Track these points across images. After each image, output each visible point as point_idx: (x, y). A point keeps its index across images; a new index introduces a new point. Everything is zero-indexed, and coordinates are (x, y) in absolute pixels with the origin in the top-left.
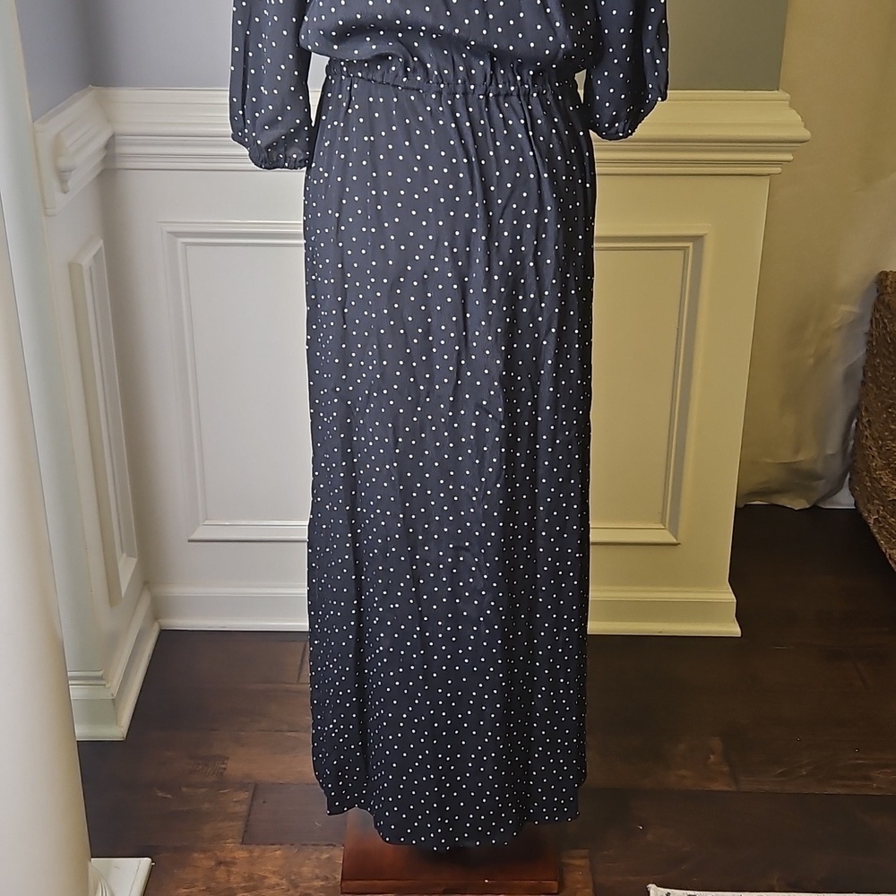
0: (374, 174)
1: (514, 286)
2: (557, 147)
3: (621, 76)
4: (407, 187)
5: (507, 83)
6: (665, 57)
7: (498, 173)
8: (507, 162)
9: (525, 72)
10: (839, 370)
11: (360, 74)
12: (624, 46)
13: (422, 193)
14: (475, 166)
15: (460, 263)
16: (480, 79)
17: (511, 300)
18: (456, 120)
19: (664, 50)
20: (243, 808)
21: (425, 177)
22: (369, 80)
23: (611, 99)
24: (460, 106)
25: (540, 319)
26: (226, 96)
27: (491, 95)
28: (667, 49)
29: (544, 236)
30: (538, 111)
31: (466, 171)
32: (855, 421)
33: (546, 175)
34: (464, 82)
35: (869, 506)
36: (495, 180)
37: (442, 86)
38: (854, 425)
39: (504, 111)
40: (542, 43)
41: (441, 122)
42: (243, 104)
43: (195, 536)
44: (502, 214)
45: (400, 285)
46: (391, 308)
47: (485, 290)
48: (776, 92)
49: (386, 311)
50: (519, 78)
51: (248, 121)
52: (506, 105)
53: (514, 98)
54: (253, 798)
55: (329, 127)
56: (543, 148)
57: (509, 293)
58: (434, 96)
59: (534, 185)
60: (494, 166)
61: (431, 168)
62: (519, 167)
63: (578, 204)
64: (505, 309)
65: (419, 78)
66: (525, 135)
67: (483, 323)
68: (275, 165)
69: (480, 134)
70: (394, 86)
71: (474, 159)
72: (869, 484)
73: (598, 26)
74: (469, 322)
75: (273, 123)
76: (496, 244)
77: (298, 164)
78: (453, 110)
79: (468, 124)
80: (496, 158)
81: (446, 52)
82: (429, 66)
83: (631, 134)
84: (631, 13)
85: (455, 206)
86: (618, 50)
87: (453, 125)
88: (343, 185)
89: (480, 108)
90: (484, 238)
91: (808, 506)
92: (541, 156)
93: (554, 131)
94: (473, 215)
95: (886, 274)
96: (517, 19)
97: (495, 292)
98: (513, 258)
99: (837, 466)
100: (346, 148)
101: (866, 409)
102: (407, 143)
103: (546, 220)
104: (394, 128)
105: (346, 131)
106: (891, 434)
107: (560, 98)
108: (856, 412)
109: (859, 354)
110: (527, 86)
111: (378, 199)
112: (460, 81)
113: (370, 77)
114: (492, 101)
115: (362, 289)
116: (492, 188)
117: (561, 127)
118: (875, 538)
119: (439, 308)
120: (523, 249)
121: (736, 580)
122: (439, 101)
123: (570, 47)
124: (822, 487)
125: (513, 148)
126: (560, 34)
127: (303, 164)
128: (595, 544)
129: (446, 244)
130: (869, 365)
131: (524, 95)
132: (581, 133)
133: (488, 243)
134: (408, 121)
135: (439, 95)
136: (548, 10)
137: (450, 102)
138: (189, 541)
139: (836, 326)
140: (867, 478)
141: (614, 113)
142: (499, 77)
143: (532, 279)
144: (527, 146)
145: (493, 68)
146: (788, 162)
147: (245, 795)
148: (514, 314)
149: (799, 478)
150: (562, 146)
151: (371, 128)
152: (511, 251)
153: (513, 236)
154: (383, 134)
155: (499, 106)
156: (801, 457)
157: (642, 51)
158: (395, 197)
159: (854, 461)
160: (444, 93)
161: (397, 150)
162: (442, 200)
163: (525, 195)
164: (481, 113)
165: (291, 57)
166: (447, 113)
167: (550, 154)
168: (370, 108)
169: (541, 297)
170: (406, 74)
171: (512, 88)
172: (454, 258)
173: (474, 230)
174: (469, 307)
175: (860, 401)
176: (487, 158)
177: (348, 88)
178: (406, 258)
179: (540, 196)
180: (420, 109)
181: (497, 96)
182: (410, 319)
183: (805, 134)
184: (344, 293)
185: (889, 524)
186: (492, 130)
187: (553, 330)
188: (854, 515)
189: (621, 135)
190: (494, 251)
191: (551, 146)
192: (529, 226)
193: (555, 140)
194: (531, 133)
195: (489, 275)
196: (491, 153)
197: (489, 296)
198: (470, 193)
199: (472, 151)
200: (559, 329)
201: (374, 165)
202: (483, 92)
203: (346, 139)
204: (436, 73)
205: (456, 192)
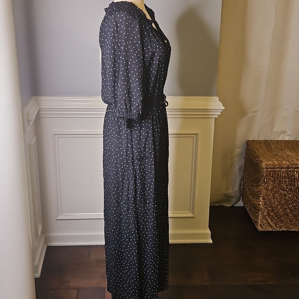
10: (237, 167)
20: (75, 295)
32: (243, 181)
35: (247, 206)
43: (58, 218)
54: (78, 292)
72: (247, 199)
91: (231, 206)
95: (248, 141)
99: (238, 194)
101: (245, 178)
106: (251, 185)
108: (242, 179)
109: (243, 163)
118: (249, 214)
121: (211, 227)
124: (234, 200)
128: (170, 218)
130: (245, 166)
138: (56, 220)
139: (236, 155)
140: (246, 198)
146: (219, 114)
147: (76, 291)
149: (228, 198)
156: (228, 192)
159: (243, 193)
175: (243, 176)
183: (223, 108)
185: (252, 210)
188: (243, 208)
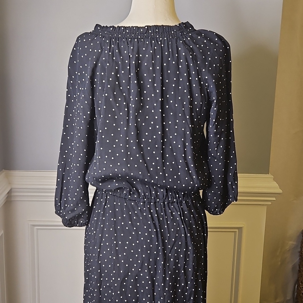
0: (115, 235)
1: (175, 281)
2: (193, 222)
3: (219, 193)
4: (130, 241)
5: (173, 198)
6: (237, 185)
7: (169, 235)
8: (172, 230)
9: (180, 193)
10: (290, 266)
11: (110, 193)
12: (220, 182)
13: (136, 243)
14: (159, 232)
15: (152, 272)
16: (161, 196)
17: (174, 287)
18: (151, 213)
19: (236, 182)
21: (138, 237)
22: (114, 196)
23: (215, 201)
24: (153, 207)
25: (186, 294)
26: (56, 174)
27: (166, 203)
28: (237, 182)
29: (188, 259)
30: (185, 208)
31: (155, 234)
32: (297, 285)
33: (189, 235)
34: (155, 198)
36: (167, 238)
37: (145, 200)
38: (296, 287)
39: (171, 209)
40: (188, 185)
41: (145, 214)
42: (61, 200)
44: (170, 252)
45: (125, 281)
46: (121, 291)
47: (163, 284)
48: (268, 175)
49: (119, 292)
50: (177, 196)
51: (62, 208)
52: (172, 207)
53: (175, 204)
55: (97, 211)
56: (187, 223)
57: (173, 284)
58: (142, 204)
59: (184, 239)
60: (167, 232)
61: (140, 233)
62: (177, 232)
63: (202, 243)
64: (171, 292)
65: (135, 196)
66: (180, 219)
67: (162, 298)
68: (73, 225)
69: (161, 219)
70: (125, 199)
71: (158, 230)
73: (210, 174)
74: (155, 297)
75: (73, 211)
76: (168, 264)
77: (83, 224)
78: (150, 209)
79: (156, 215)
80: (168, 229)
81: (147, 186)
82: (140, 191)
83: (222, 213)
84: (223, 170)
85: (150, 249)
86: (218, 183)
87: (150, 216)
88: (101, 238)
89: (161, 208)
90: (162, 263)
92: (186, 226)
93: (192, 216)
94: (158, 253)
96: (178, 176)
97: (167, 285)
98: (175, 270)
100: (103, 222)
102: (130, 222)
103: (189, 253)
104: (124, 216)
105: (104, 215)
107: (194, 202)
108: (297, 282)
109: (297, 260)
110: (181, 199)
111: (117, 245)
112: (153, 198)
113: (115, 194)
114: (167, 206)
115: (108, 281)
116: (166, 241)
117: (195, 213)
119: (142, 291)
120: (179, 265)
122: (144, 206)
123: (199, 185)
125: (175, 224)
126: (195, 181)
127: (85, 224)
129: (146, 264)
131: (180, 203)
132: (203, 214)
133: (164, 265)
134: (130, 213)
135: (144, 203)
136: (190, 172)
137: (148, 206)
141: (216, 206)
142: (169, 195)
143: (183, 278)
144: (181, 223)
145: (167, 192)
146: (274, 201)
148: (175, 293)
150: (195, 221)
151: (115, 215)
152: (174, 267)
153: (175, 260)
154: (120, 218)
155: (169, 207)
157: (227, 183)
158: (124, 244)
160: (146, 202)
161: (126, 225)
162: (145, 246)
163: (180, 243)
164: (162, 210)
165: (81, 186)
166: (147, 210)
167: (190, 225)
168: (115, 207)
169: (186, 284)
170: (130, 194)
171: (175, 200)
172: (150, 270)
173: (158, 259)
174: (156, 290)
175: (298, 278)
176: (164, 229)
177: (105, 198)
178: (128, 270)
179: (186, 243)
180: (136, 208)
181: (168, 203)
182: (129, 295)
183: (280, 191)
184: (101, 282)
186: (166, 217)
187: (192, 298)
189: (218, 213)
190: (167, 267)
191: (191, 222)
192: (182, 256)
193: (192, 219)
194: (182, 218)
195: (164, 278)
196: (166, 227)
197: (164, 287)
198: (157, 243)
199: (158, 226)
200: (194, 297)
201: (116, 230)
202: (163, 202)
203: (104, 218)
204: (143, 194)
205: (151, 243)
